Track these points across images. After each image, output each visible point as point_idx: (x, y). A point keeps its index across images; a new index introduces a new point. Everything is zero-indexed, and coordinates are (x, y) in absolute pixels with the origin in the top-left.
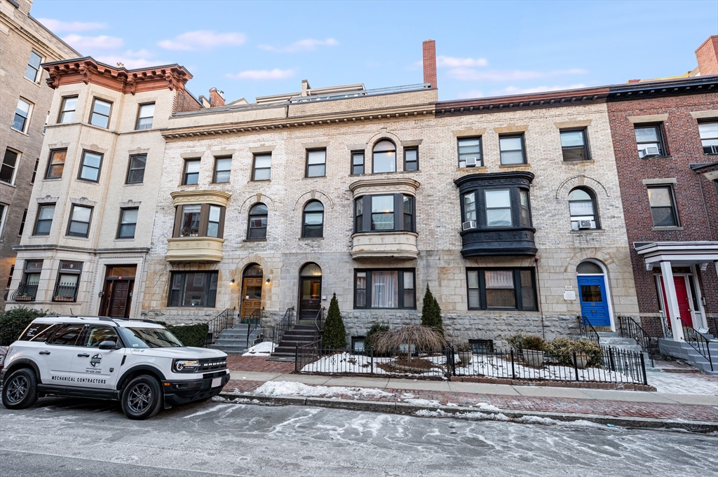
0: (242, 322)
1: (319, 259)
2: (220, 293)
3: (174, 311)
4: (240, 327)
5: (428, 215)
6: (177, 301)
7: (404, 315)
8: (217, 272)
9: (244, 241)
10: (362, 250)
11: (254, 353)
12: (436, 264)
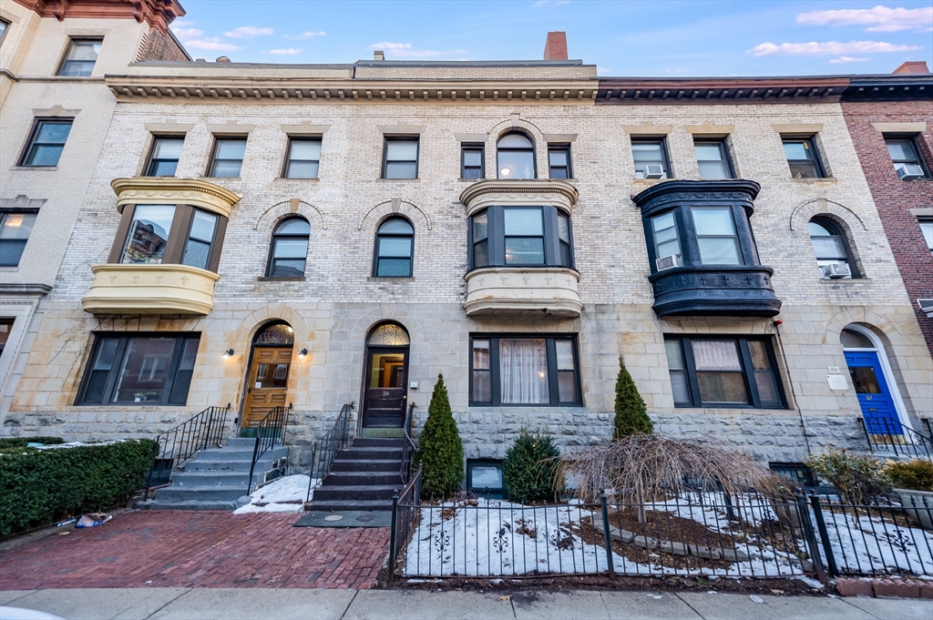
0: (244, 434)
1: (405, 314)
2: (199, 375)
3: (89, 413)
4: (237, 444)
5: (594, 247)
6: (101, 391)
7: (564, 417)
8: (197, 335)
9: (261, 279)
10: (490, 298)
11: (263, 505)
12: (614, 327)
